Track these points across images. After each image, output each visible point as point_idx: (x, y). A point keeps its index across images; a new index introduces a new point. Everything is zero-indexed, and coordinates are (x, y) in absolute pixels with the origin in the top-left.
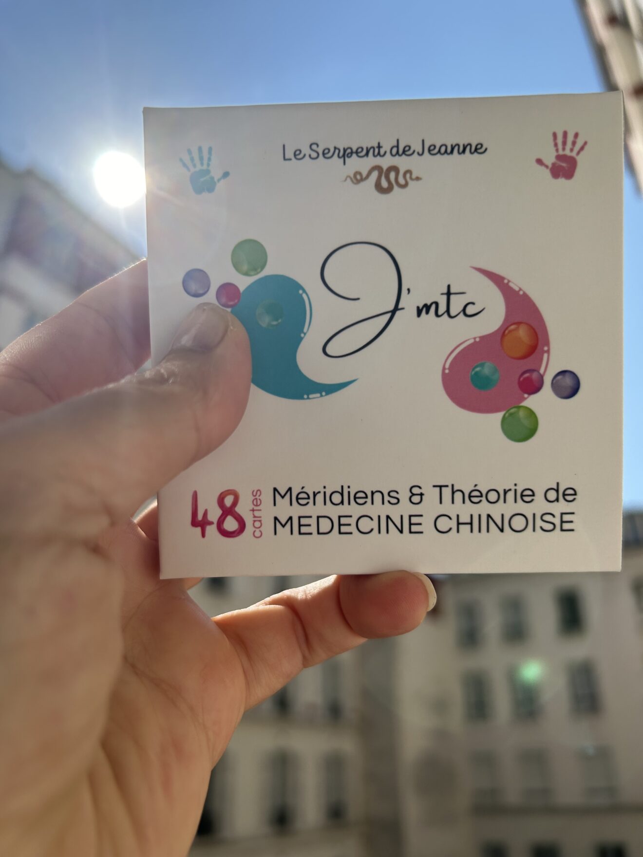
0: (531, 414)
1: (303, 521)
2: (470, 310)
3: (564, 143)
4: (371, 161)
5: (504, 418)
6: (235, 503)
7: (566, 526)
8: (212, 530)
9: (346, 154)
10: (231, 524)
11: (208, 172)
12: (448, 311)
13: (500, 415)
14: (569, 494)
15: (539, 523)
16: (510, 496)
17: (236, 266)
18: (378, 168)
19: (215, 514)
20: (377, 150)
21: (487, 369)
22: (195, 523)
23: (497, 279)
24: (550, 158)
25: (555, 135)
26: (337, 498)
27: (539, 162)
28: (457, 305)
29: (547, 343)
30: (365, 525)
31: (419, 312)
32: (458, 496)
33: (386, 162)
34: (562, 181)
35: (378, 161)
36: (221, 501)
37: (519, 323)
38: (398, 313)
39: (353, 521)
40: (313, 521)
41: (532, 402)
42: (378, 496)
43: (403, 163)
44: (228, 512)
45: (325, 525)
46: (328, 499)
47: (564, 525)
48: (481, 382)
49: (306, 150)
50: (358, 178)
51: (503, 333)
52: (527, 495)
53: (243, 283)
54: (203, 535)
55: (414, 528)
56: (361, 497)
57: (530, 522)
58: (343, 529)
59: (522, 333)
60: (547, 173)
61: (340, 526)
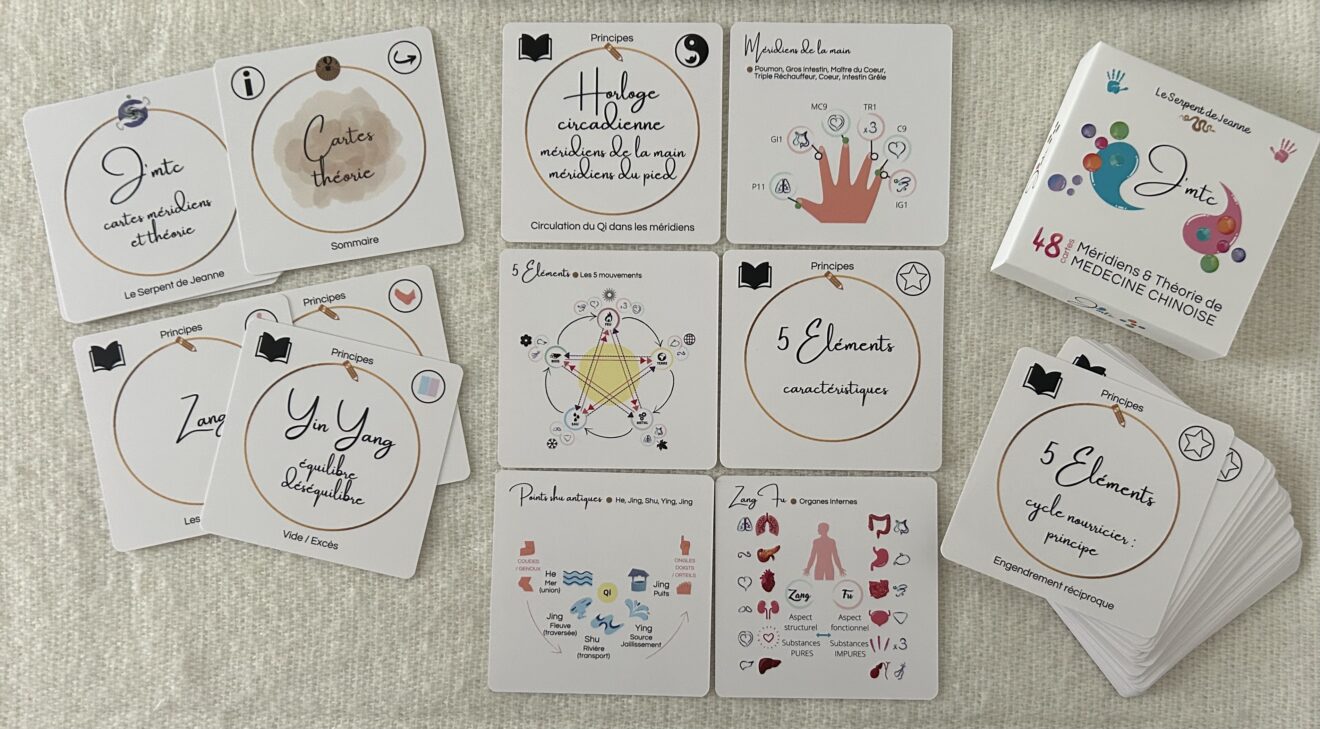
0: (1217, 261)
1: (1088, 264)
2: (1210, 201)
3: (1287, 145)
4: (1196, 114)
5: (1203, 259)
6: (1059, 241)
7: (1210, 322)
8: (1042, 249)
9: (1186, 105)
10: (1052, 250)
11: (1118, 84)
12: (1200, 197)
13: (1203, 256)
14: (1218, 307)
15: (1198, 314)
16: (1191, 295)
17: (1112, 132)
18: (1197, 118)
19: (1047, 242)
20: (1201, 110)
21: (1206, 232)
22: (1035, 242)
23: (1229, 193)
24: (1277, 150)
25: (1284, 140)
26: (1109, 261)
27: (1272, 149)
28: (1206, 196)
29: (1239, 232)
30: (1117, 279)
31: (1187, 191)
32: (1167, 284)
33: (1202, 117)
34: (1278, 162)
35: (1199, 115)
36: (1053, 238)
37: (1230, 217)
38: (1177, 188)
39: (1112, 275)
40: (1092, 267)
41: (1219, 256)
42: (1129, 268)
43: (1210, 121)
44: (1054, 244)
45: (1098, 271)
46: (1105, 259)
47: (1209, 320)
48: (1201, 236)
49: (1168, 95)
50: (1186, 118)
51: (1220, 218)
52: (1198, 299)
53: (1111, 140)
54: (1037, 249)
55: (1139, 291)
56: (1121, 265)
57: (1194, 313)
58: (1106, 277)
59: (1229, 222)
60: (1273, 155)
61: (1105, 275)
